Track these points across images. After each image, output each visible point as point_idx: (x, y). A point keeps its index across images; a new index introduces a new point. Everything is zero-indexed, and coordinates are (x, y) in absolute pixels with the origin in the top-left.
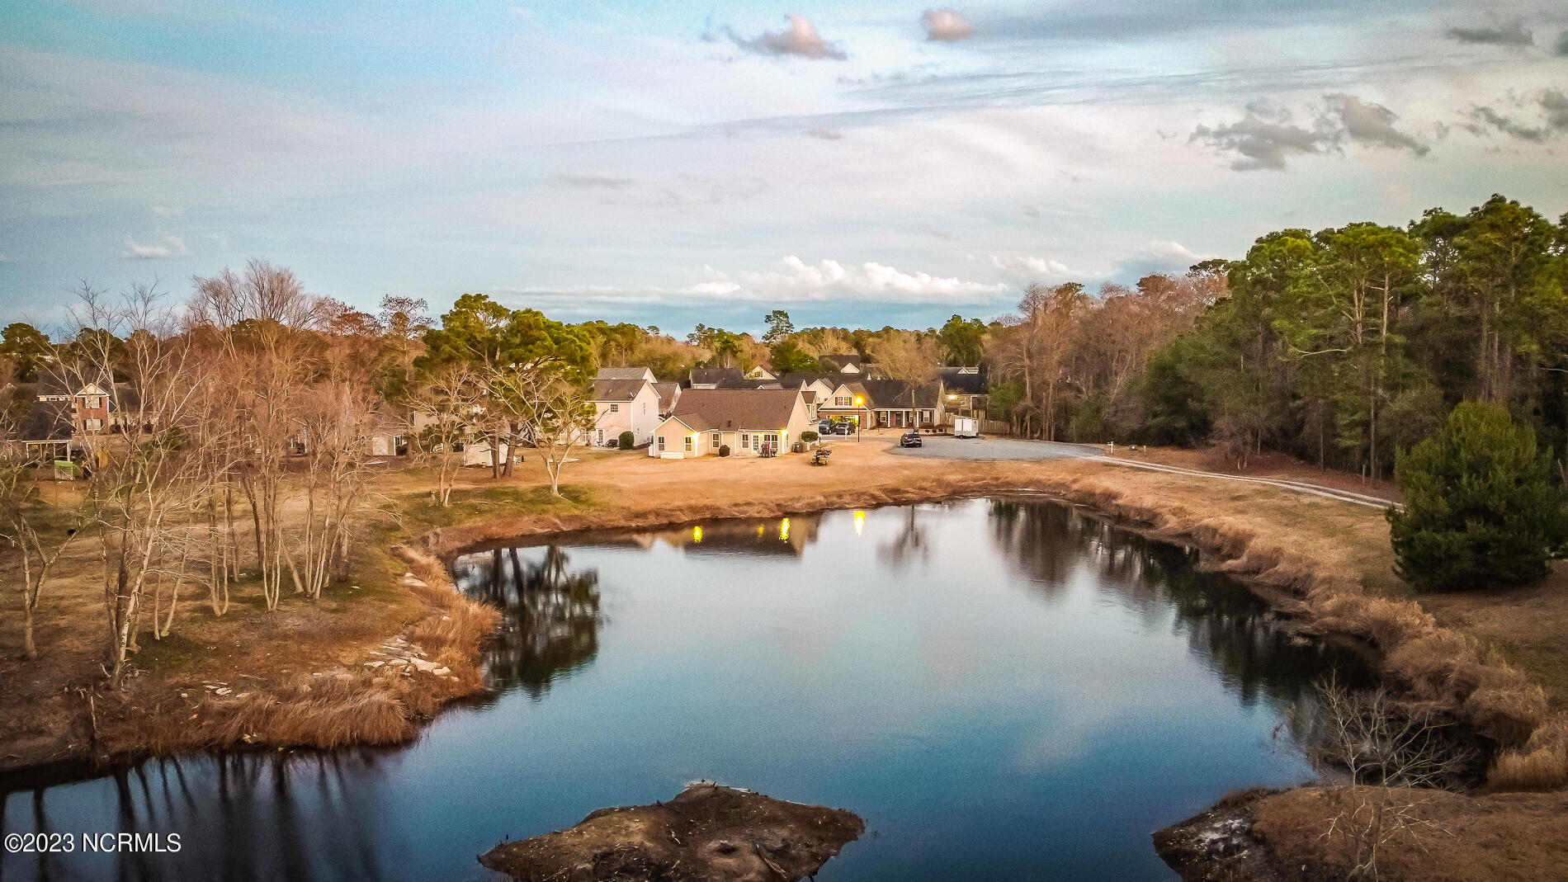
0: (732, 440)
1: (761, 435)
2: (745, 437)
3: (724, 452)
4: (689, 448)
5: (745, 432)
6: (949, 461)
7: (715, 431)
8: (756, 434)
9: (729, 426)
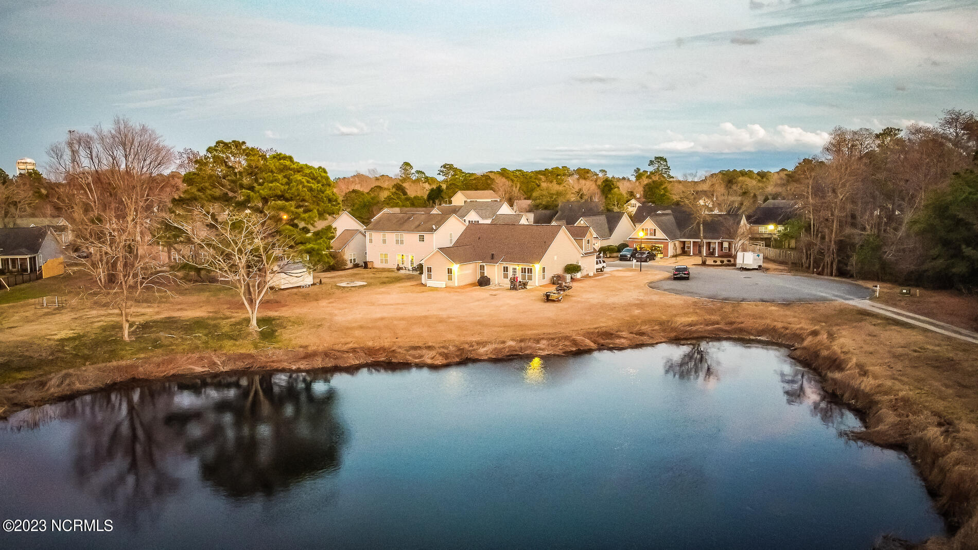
0: (494, 272)
1: (519, 268)
2: (506, 269)
3: (484, 282)
4: (450, 279)
5: (505, 264)
6: (696, 299)
7: (480, 263)
8: (514, 267)
9: (493, 258)
